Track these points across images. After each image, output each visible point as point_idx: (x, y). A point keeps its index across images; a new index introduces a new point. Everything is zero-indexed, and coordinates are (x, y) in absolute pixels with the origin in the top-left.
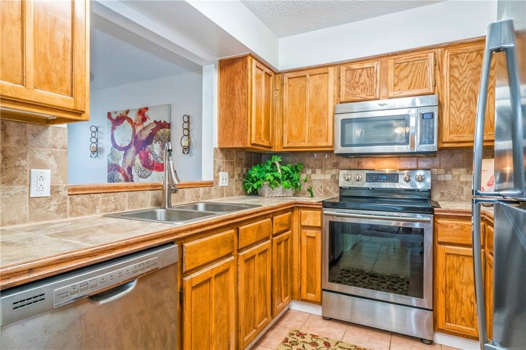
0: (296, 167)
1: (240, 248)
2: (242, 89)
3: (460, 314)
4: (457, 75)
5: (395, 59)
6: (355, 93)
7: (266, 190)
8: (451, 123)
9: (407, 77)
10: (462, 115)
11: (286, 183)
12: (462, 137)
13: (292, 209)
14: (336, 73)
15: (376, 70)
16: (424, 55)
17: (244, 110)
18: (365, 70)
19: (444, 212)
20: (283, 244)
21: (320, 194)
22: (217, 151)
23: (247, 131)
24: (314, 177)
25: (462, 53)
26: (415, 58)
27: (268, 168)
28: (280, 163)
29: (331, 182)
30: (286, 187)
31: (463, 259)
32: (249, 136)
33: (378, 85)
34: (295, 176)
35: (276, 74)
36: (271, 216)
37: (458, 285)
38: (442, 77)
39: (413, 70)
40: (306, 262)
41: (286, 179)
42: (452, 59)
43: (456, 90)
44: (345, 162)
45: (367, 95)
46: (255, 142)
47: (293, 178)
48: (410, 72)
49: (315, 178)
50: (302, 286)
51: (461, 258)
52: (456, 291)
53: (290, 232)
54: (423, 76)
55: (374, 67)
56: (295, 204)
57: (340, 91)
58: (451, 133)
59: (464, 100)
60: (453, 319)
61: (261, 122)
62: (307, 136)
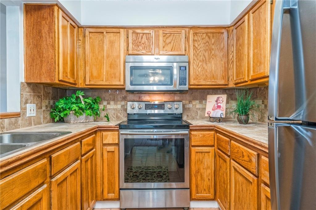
0: (95, 100)
1: (52, 174)
2: (49, 33)
3: (203, 187)
4: (197, 45)
5: (163, 30)
6: (139, 49)
7: (72, 118)
8: (194, 74)
9: (170, 43)
10: (200, 70)
11: (89, 112)
12: (200, 82)
13: (95, 132)
14: (125, 33)
15: (152, 36)
16: (180, 30)
17: (51, 51)
18: (145, 34)
19: (195, 127)
20: (89, 161)
21: (114, 119)
22: (24, 85)
23: (55, 69)
24: (108, 107)
25: (199, 33)
26: (175, 31)
27: (74, 100)
28: (83, 96)
29: (121, 110)
30: (89, 115)
31: (205, 154)
32: (57, 73)
33: (153, 46)
34: (96, 106)
35: (79, 27)
36: (80, 140)
37: (202, 170)
38: (189, 46)
39: (174, 39)
40: (107, 171)
41: (89, 109)
42: (194, 36)
43: (196, 54)
44: (131, 96)
45: (147, 52)
46: (62, 79)
47: (94, 108)
48: (172, 40)
49: (110, 108)
50: (104, 189)
51: (203, 154)
52: (201, 174)
53: (94, 150)
54: (179, 43)
55: (150, 33)
56: (98, 128)
57: (128, 47)
58: (194, 79)
59: (200, 61)
60: (200, 191)
61: (67, 63)
62: (105, 77)
